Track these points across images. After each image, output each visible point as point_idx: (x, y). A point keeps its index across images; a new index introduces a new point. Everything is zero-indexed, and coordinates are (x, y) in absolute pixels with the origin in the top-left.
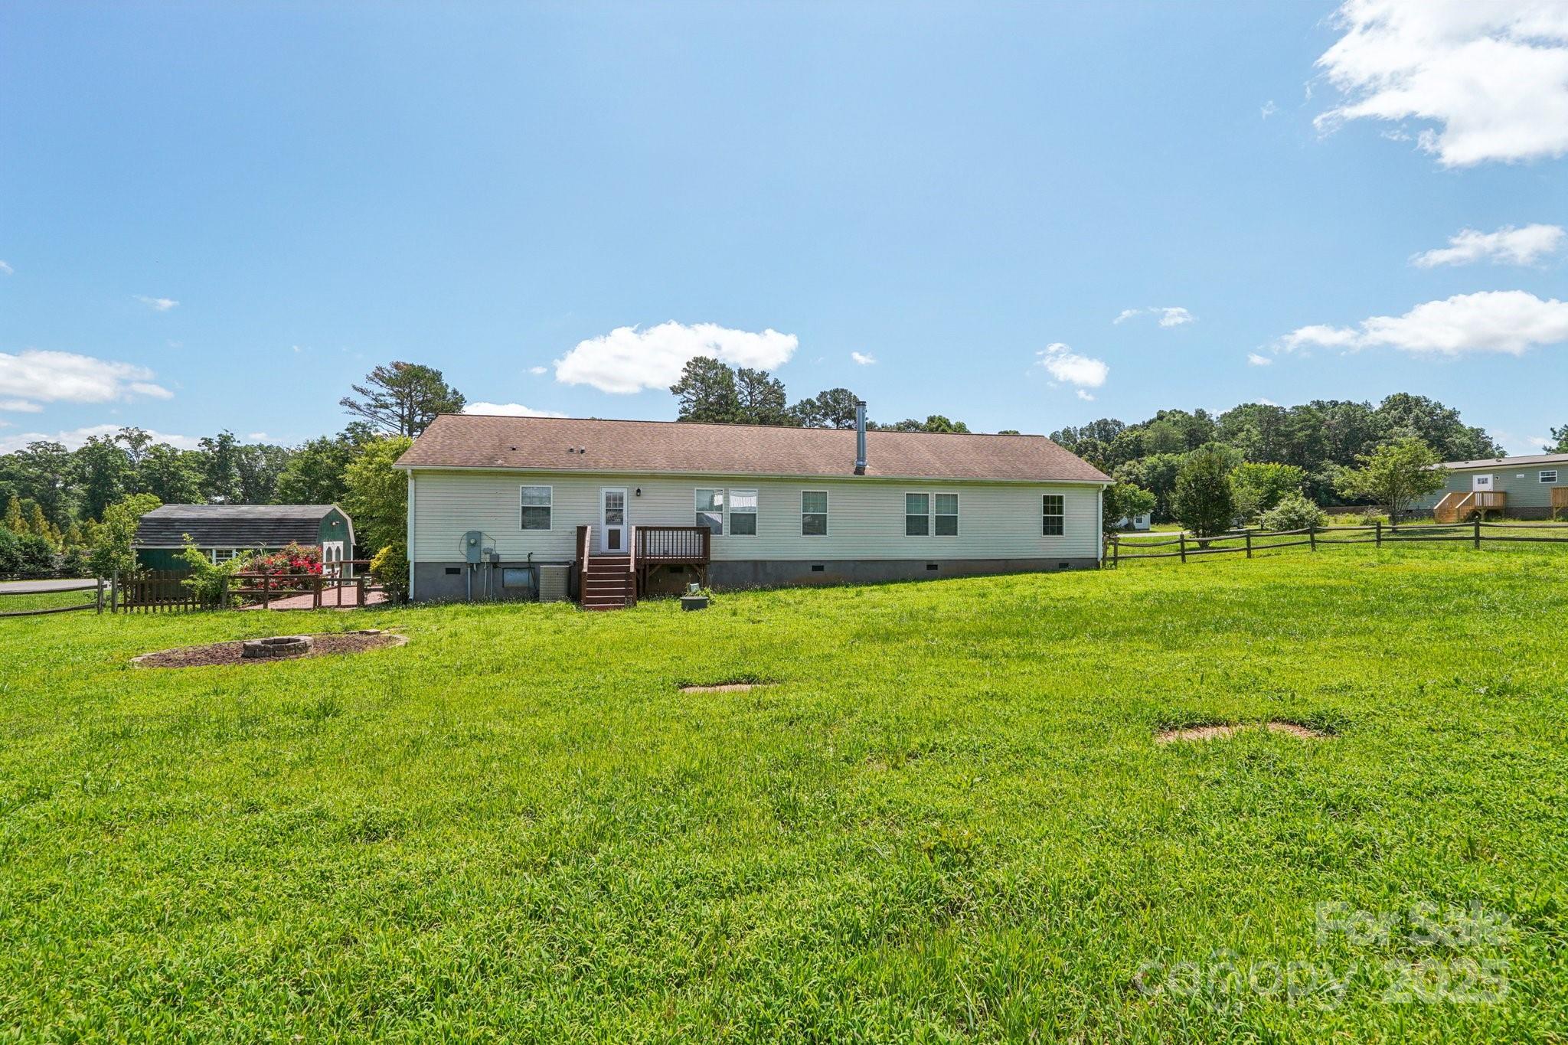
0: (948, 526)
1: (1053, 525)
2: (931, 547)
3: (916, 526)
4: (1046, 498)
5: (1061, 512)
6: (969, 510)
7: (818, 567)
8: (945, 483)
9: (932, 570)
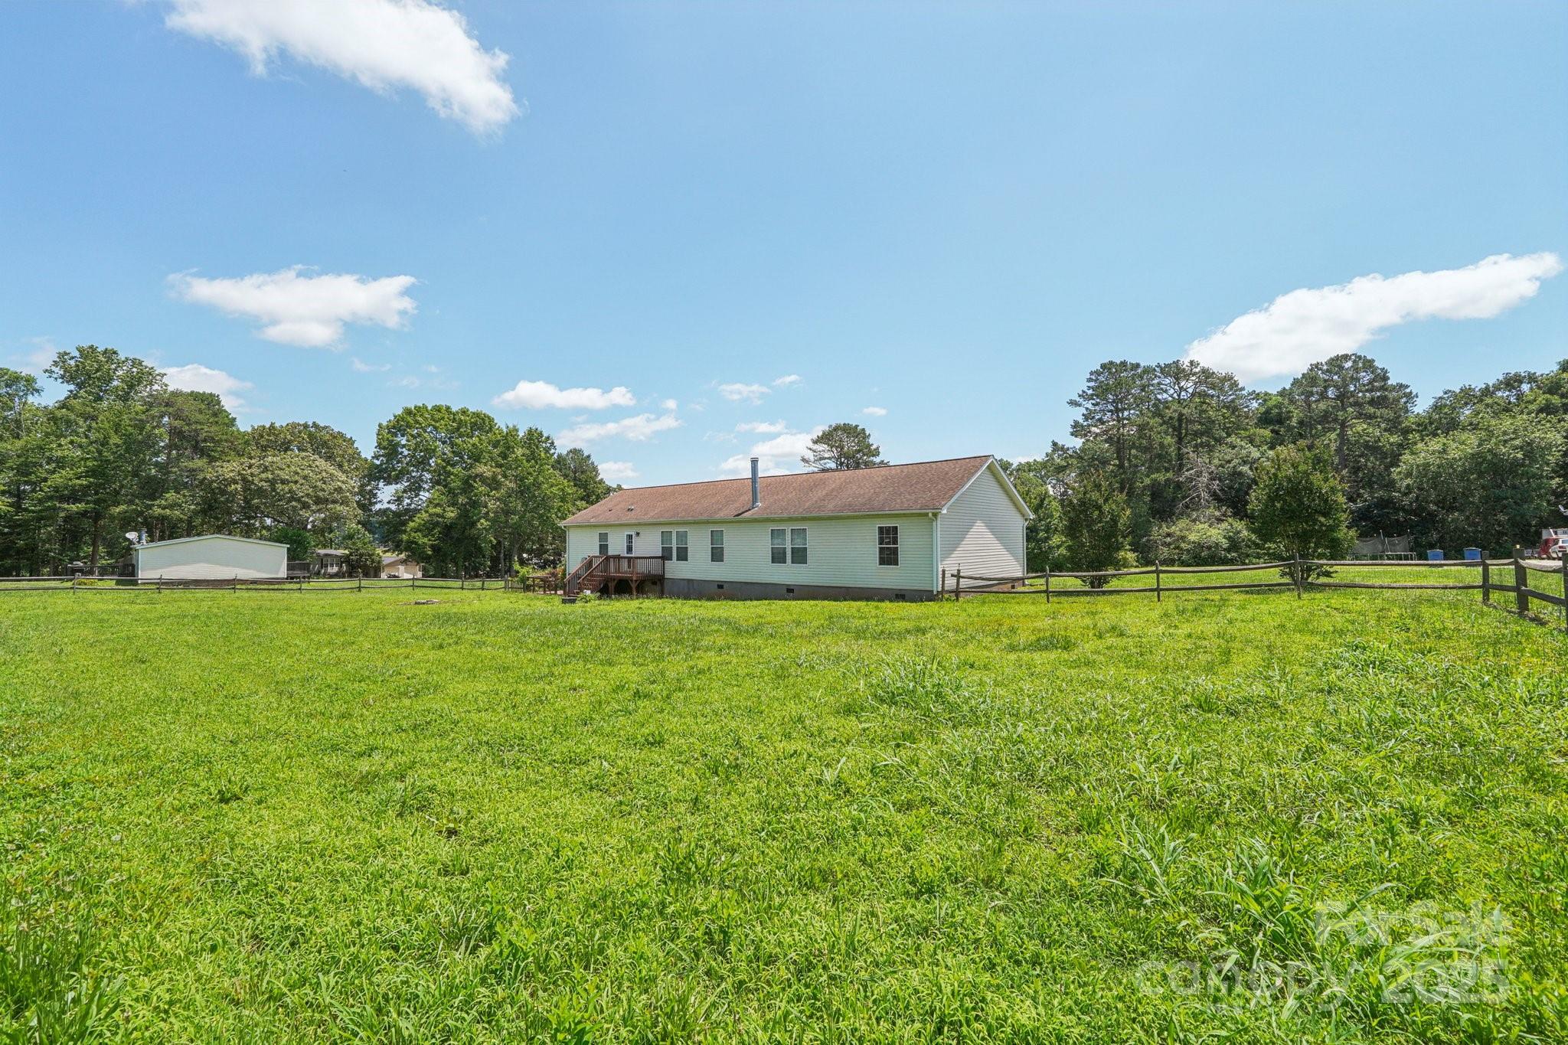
0: (800, 556)
1: (889, 557)
2: (788, 574)
3: (778, 557)
4: (881, 529)
5: (895, 542)
6: (816, 541)
7: (720, 586)
8: (797, 519)
9: (791, 592)
